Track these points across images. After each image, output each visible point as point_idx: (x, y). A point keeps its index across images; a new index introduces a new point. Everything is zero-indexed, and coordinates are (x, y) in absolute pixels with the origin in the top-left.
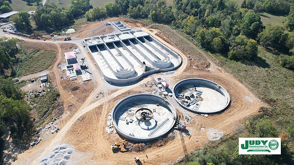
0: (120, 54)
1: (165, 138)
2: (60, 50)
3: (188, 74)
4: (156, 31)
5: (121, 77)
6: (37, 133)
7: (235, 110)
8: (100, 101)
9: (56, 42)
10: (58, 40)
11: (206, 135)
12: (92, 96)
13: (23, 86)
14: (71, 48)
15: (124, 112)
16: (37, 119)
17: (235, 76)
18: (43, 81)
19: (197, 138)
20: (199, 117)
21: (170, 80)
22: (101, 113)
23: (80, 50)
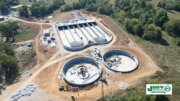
0: (76, 33)
1: (92, 85)
2: (42, 28)
3: (114, 47)
4: (100, 19)
5: (73, 46)
6: (19, 76)
7: (140, 72)
8: (59, 59)
9: (41, 24)
10: (42, 22)
11: (117, 85)
12: (54, 56)
13: (17, 48)
14: (48, 27)
15: (71, 67)
16: (21, 67)
17: (144, 50)
18: (28, 46)
19: (111, 87)
20: (116, 74)
21: (103, 50)
22: (57, 67)
23: (53, 29)
